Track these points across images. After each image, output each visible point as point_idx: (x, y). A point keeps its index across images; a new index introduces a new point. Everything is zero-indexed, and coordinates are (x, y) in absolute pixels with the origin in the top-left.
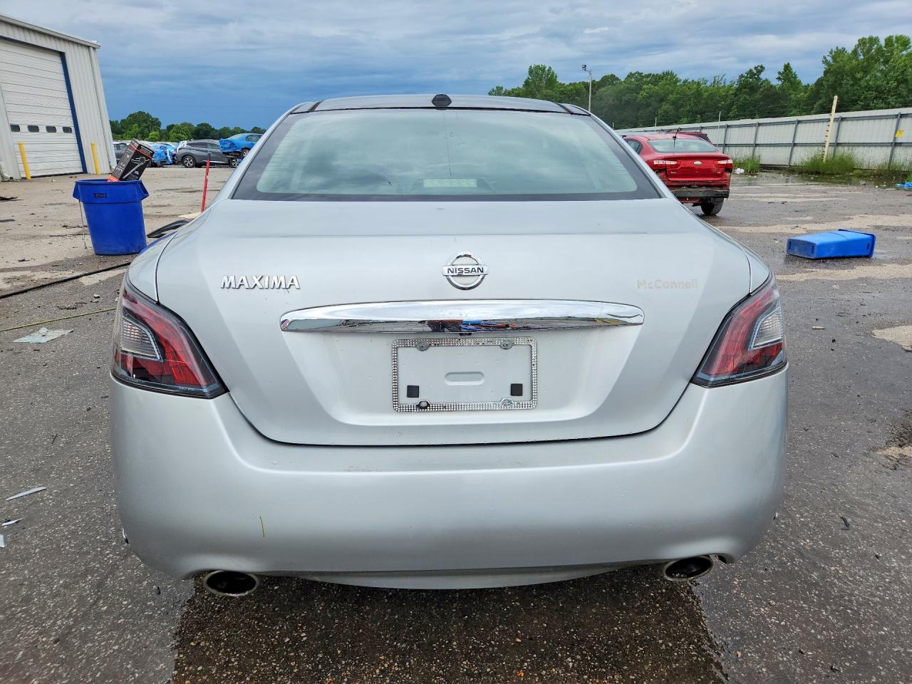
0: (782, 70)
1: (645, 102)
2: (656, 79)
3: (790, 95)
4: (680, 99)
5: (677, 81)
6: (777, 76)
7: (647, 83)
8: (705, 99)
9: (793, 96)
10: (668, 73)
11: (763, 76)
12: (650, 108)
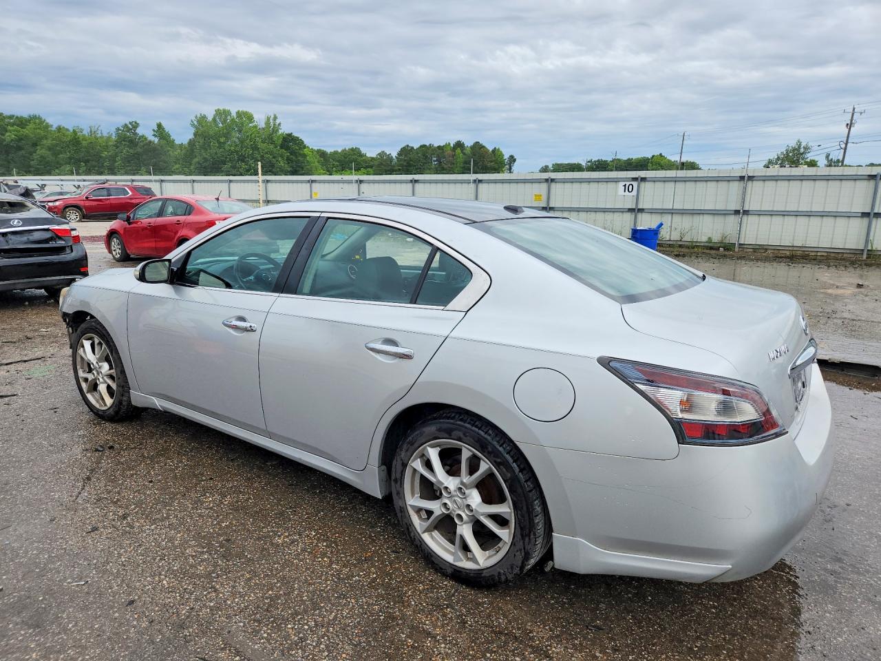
0: (156, 129)
1: (15, 145)
2: (22, 122)
3: (168, 151)
4: (57, 145)
5: (48, 126)
6: (153, 133)
7: (13, 125)
8: (85, 147)
9: (171, 153)
10: (35, 117)
11: (140, 131)
12: (23, 152)
